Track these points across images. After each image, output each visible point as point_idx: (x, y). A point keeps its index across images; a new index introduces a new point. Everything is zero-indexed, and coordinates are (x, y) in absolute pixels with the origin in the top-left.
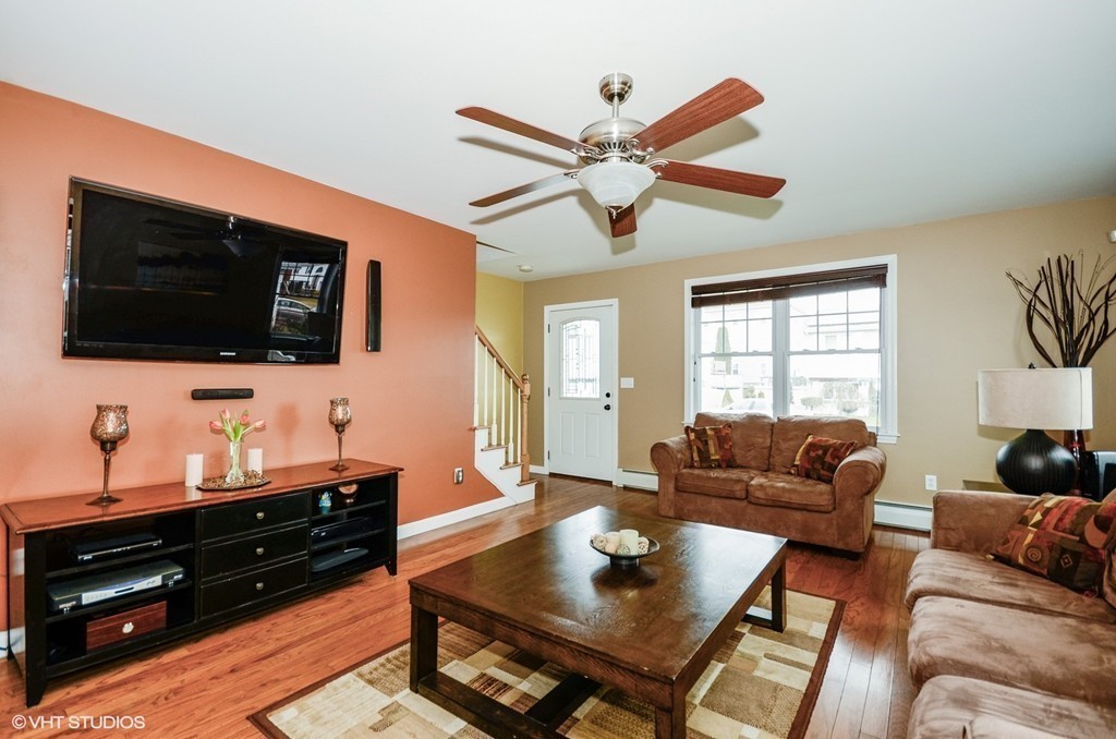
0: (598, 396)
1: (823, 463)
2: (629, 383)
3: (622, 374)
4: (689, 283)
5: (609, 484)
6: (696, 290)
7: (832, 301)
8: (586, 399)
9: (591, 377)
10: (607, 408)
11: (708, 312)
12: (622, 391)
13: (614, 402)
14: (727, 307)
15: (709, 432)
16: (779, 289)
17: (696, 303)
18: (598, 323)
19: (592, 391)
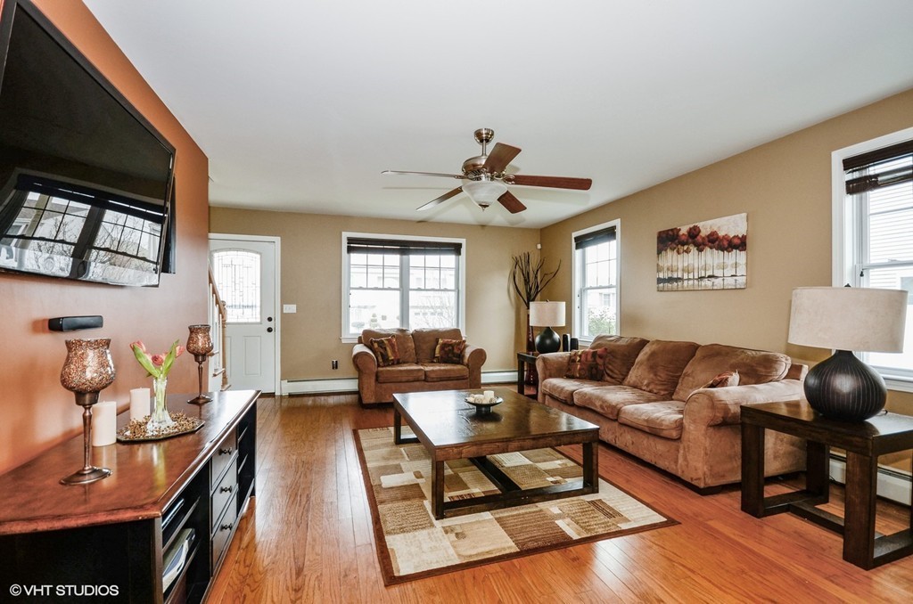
0: (259, 320)
1: (453, 354)
2: (291, 309)
3: (284, 300)
4: (346, 235)
5: (272, 395)
6: (350, 240)
7: (433, 259)
8: (245, 323)
9: (250, 304)
10: (270, 330)
11: (357, 258)
12: (283, 315)
13: (277, 324)
14: (370, 255)
15: (386, 342)
16: (404, 248)
17: (350, 250)
18: (258, 256)
19: (253, 316)
